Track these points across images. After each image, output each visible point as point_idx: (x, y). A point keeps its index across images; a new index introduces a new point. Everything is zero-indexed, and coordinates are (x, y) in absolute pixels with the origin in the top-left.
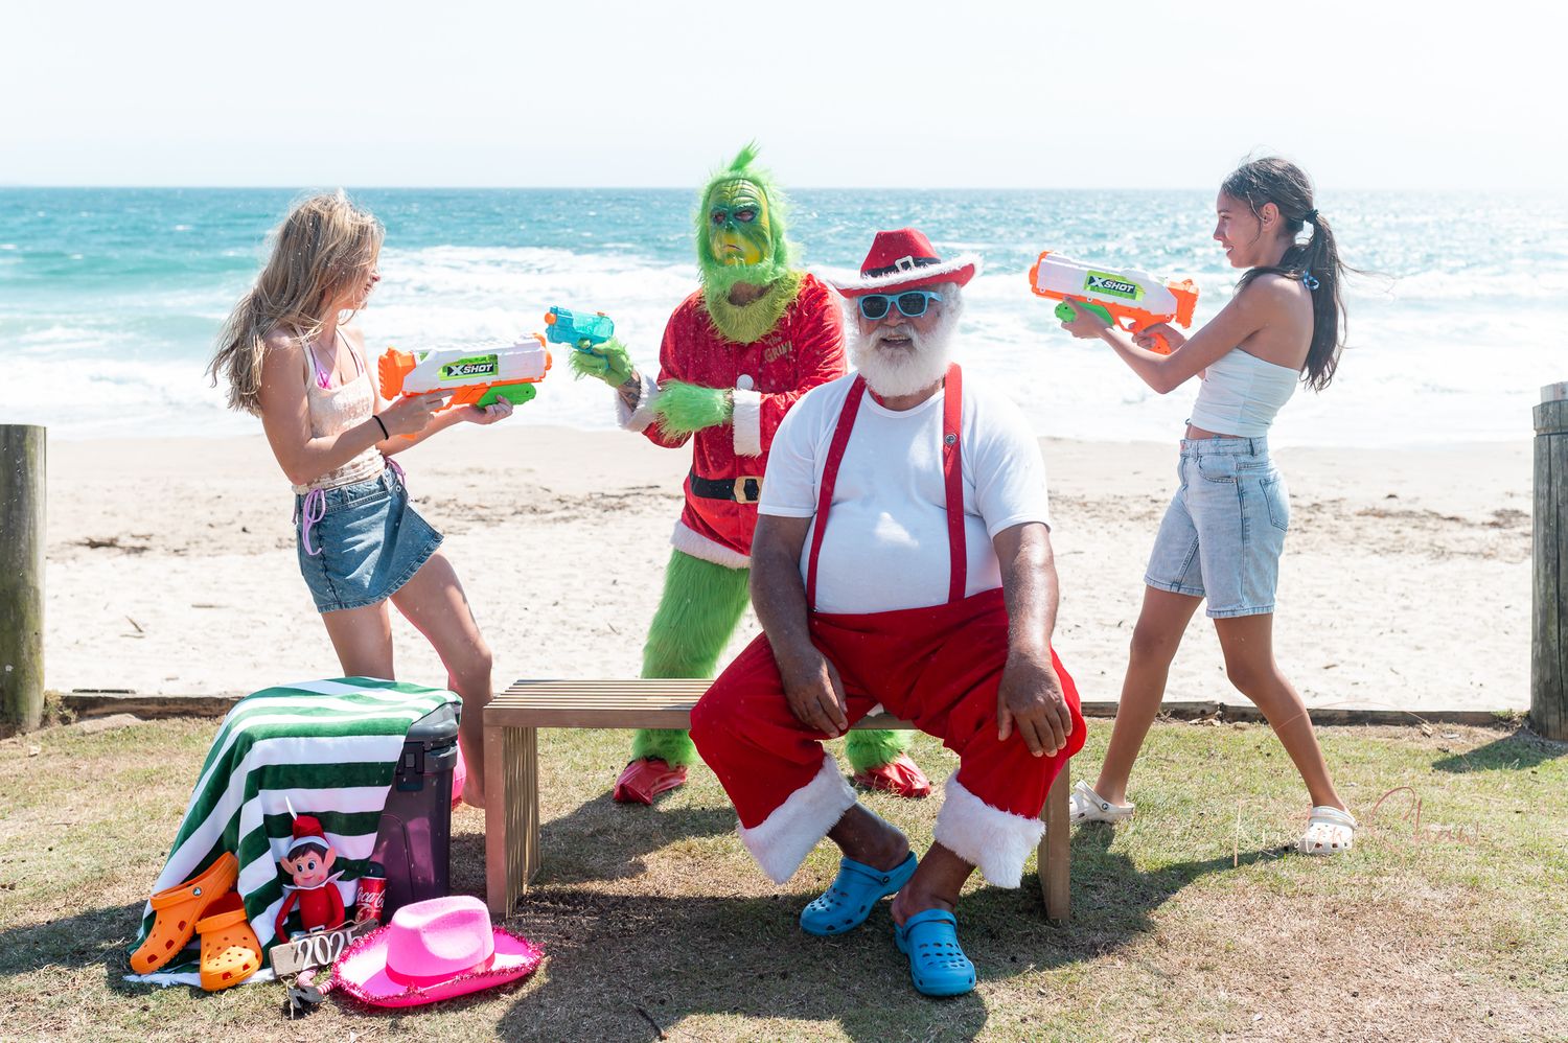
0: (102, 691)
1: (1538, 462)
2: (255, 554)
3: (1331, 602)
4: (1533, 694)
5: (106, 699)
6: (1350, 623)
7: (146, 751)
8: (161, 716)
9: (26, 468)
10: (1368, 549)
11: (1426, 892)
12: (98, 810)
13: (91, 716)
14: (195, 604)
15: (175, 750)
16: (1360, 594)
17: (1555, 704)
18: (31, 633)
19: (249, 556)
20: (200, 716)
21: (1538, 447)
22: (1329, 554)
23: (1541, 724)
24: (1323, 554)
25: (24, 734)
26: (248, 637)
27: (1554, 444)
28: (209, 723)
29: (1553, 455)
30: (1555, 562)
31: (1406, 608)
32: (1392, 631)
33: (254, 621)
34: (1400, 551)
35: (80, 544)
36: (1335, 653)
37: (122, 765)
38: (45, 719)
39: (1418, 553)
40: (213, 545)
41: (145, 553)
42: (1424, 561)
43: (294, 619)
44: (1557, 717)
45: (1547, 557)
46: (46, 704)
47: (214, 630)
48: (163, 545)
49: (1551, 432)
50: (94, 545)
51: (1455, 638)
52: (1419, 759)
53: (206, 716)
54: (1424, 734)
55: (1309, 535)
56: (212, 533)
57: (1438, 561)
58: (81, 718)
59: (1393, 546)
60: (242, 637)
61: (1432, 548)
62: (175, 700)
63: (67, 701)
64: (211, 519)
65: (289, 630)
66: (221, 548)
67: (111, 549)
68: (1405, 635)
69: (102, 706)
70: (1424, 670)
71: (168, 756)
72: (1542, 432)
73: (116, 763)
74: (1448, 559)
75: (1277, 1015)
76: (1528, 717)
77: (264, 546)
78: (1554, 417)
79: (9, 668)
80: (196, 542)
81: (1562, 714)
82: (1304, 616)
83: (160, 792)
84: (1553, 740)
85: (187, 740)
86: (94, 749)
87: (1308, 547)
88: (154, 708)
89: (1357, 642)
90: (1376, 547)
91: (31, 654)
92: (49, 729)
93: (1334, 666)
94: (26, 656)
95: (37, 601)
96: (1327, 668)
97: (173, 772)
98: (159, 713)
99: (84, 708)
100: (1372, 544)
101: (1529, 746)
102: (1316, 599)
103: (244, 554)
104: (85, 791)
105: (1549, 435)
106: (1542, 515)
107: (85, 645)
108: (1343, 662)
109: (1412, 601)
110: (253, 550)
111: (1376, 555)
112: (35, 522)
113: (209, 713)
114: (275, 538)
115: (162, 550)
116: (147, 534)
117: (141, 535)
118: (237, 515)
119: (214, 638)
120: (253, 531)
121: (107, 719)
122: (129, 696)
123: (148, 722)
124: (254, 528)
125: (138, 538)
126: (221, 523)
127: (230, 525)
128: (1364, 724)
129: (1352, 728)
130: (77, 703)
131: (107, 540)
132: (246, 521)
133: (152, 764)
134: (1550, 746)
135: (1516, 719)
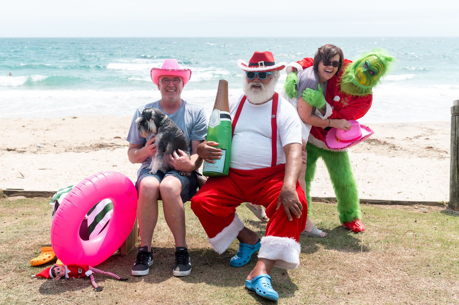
0: (15, 189)
1: (452, 124)
2: (58, 153)
3: (403, 172)
4: (450, 196)
5: (16, 191)
6: (408, 179)
7: (28, 207)
8: (32, 197)
10: (417, 156)
11: (404, 251)
13: (11, 196)
14: (40, 168)
15: (36, 206)
16: (413, 170)
17: (457, 200)
19: (57, 154)
20: (43, 197)
21: (452, 120)
22: (404, 157)
23: (452, 206)
24: (402, 157)
26: (56, 178)
27: (457, 119)
28: (46, 199)
29: (456, 122)
30: (457, 155)
31: (427, 175)
33: (58, 174)
34: (428, 157)
35: (5, 150)
37: (20, 210)
39: (434, 157)
40: (45, 150)
41: (25, 153)
43: (70, 173)
44: (457, 204)
45: (454, 154)
47: (45, 176)
48: (30, 151)
49: (456, 115)
50: (9, 150)
52: (412, 215)
53: (45, 197)
54: (415, 208)
55: (398, 151)
56: (45, 147)
58: (8, 196)
59: (426, 155)
60: (54, 178)
62: (36, 192)
63: (5, 192)
64: (44, 142)
66: (48, 151)
67: (14, 151)
69: (15, 193)
71: (34, 208)
72: (453, 115)
76: (448, 204)
77: (61, 151)
78: (457, 110)
80: (40, 150)
82: (393, 177)
85: (39, 203)
86: (12, 206)
87: (397, 155)
88: (30, 194)
90: (420, 155)
93: (401, 192)
96: (399, 193)
98: (31, 196)
99: (9, 194)
100: (418, 154)
101: (448, 212)
102: (398, 171)
103: (55, 153)
105: (455, 116)
106: (453, 141)
107: (6, 180)
108: (405, 191)
109: (430, 172)
110: (58, 152)
111: (419, 158)
113: (45, 196)
114: (64, 149)
115: (30, 152)
116: (25, 147)
117: (23, 147)
118: (52, 141)
119: (46, 179)
120: (57, 146)
121: (16, 197)
122: (23, 191)
123: (28, 198)
124: (58, 145)
125: (22, 148)
126: (48, 144)
127: (51, 144)
128: (396, 205)
129: (392, 206)
130: (7, 192)
131: (13, 149)
132: (55, 143)
133: (29, 210)
134: (455, 212)
135: (445, 204)
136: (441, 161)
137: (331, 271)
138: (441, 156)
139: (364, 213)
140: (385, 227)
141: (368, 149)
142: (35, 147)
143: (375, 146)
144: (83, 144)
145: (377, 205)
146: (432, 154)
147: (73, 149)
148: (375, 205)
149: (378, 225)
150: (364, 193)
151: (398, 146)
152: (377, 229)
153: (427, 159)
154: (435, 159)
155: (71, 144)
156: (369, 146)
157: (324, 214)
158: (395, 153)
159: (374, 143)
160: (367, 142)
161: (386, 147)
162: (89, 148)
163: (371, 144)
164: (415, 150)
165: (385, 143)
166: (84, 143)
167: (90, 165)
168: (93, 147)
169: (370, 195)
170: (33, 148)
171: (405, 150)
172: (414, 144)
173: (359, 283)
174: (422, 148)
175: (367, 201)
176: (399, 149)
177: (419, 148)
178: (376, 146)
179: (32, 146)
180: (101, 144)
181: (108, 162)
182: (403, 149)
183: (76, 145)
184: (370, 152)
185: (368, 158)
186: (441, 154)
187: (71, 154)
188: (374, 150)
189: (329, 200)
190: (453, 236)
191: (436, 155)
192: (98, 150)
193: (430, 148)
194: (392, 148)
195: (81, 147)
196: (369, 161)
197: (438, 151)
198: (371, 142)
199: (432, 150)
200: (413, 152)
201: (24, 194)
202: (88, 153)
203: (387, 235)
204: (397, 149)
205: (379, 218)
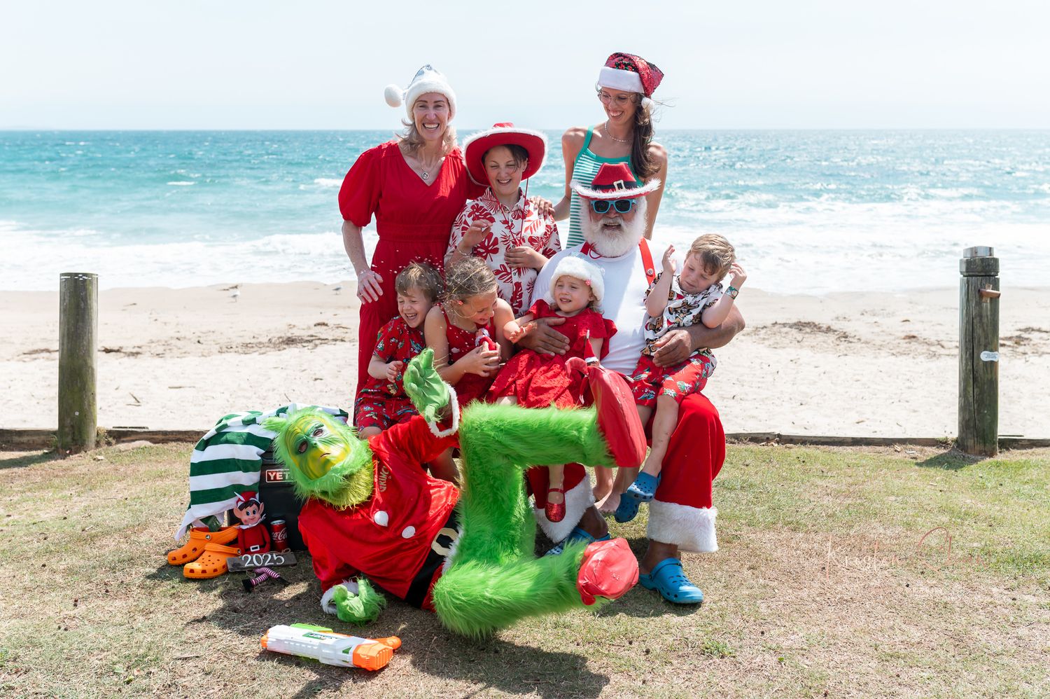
0: (129, 428)
2: (206, 356)
3: (863, 384)
4: (959, 428)
5: (132, 431)
6: (874, 396)
7: (157, 461)
8: (164, 441)
9: (87, 298)
10: (889, 353)
11: (882, 531)
12: (133, 491)
13: (123, 442)
14: (170, 386)
15: (173, 460)
16: (882, 379)
17: (971, 433)
18: (90, 394)
19: (202, 358)
20: (186, 442)
21: (963, 284)
22: (864, 356)
23: (963, 445)
24: (861, 356)
25: (86, 452)
26: (204, 405)
27: (971, 282)
30: (971, 351)
31: (909, 388)
32: (899, 401)
33: (207, 396)
34: (909, 354)
35: (100, 351)
36: (864, 414)
37: (143, 468)
38: (98, 444)
39: (920, 355)
40: (180, 351)
41: (139, 356)
42: (923, 360)
43: (231, 395)
44: (973, 441)
45: (966, 348)
46: (98, 434)
47: (182, 401)
48: (150, 352)
50: (108, 351)
51: (937, 405)
52: (891, 464)
53: (190, 442)
54: (896, 451)
55: (853, 344)
56: (179, 343)
57: (931, 360)
58: (118, 442)
59: (904, 351)
60: (200, 405)
61: (928, 352)
62: (172, 433)
63: (110, 433)
64: (178, 335)
65: (228, 401)
66: (185, 353)
67: (118, 353)
68: (907, 403)
69: (130, 435)
70: (918, 424)
71: (170, 464)
72: (965, 275)
73: (140, 468)
74: (938, 358)
75: (790, 591)
76: (956, 441)
77: (211, 352)
79: (77, 414)
80: (170, 349)
81: (976, 439)
82: (847, 392)
83: (167, 482)
84: (971, 454)
85: (180, 454)
86: (126, 460)
87: (852, 351)
88: (160, 437)
89: (877, 408)
90: (894, 351)
91: (89, 405)
92: (100, 449)
93: (862, 421)
94: (86, 407)
95: (93, 374)
96: (858, 423)
97: (174, 472)
99: (120, 437)
100: (891, 350)
101: (956, 458)
102: (855, 382)
103: (200, 357)
104: (124, 482)
105: (968, 276)
107: (105, 410)
108: (868, 419)
109: (913, 384)
110: (205, 354)
111: (893, 356)
112: (92, 329)
113: (192, 440)
114: (218, 347)
115: (149, 354)
116: (139, 345)
117: (136, 345)
118: (194, 333)
119: (184, 406)
120: (205, 343)
121: (133, 443)
122: (146, 430)
123: (157, 445)
124: (206, 341)
125: (134, 347)
126: (185, 338)
127: (190, 339)
128: (861, 445)
129: (854, 448)
130: (115, 434)
131: (116, 348)
132: (200, 337)
133: (161, 467)
134: (968, 458)
135: (950, 442)
136: (932, 361)
137: (750, 572)
138: (933, 352)
139: (804, 462)
140: (844, 488)
141: (798, 342)
142: (159, 345)
143: (810, 335)
144: (254, 337)
145: (825, 446)
146: (916, 348)
147: (234, 347)
148: (821, 447)
149: (830, 483)
150: (793, 423)
151: (853, 335)
152: (829, 491)
153: (906, 359)
154: (921, 358)
155: (230, 339)
156: (799, 336)
157: (728, 465)
158: (848, 349)
159: (808, 330)
160: (797, 327)
161: (832, 337)
162: (267, 345)
163: (804, 332)
164: (884, 341)
165: (829, 329)
166: (256, 336)
167: (269, 378)
168: (274, 344)
169: (806, 428)
170: (155, 346)
171: (867, 343)
172: (883, 331)
173: (804, 594)
174: (898, 338)
175: (806, 439)
176: (856, 341)
177: (893, 337)
178: (814, 336)
179: (153, 342)
180: (289, 338)
181: (304, 372)
182: (862, 341)
183: (240, 341)
184: (802, 347)
185: (799, 359)
186: (933, 349)
187: (230, 357)
188: (809, 343)
189: (737, 439)
190: (968, 501)
191: (923, 351)
192: (285, 349)
193: (912, 339)
194: (843, 339)
195: (250, 343)
196: (801, 365)
197: (926, 343)
198: (803, 328)
199: (916, 342)
200: (881, 345)
201: (149, 436)
202: (265, 355)
203: (849, 501)
204: (851, 340)
205: (829, 470)
